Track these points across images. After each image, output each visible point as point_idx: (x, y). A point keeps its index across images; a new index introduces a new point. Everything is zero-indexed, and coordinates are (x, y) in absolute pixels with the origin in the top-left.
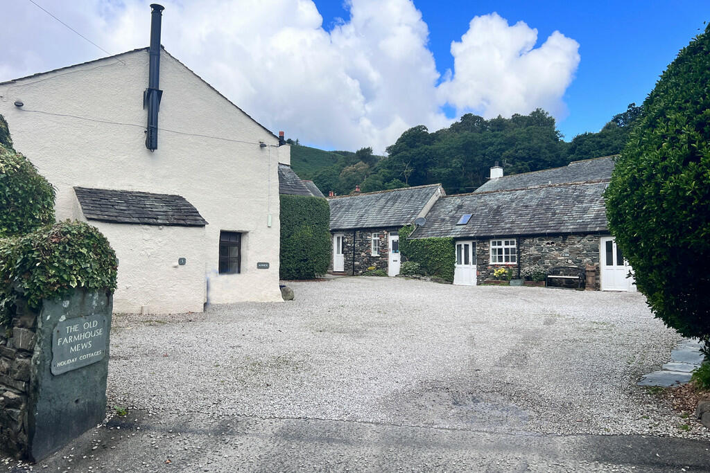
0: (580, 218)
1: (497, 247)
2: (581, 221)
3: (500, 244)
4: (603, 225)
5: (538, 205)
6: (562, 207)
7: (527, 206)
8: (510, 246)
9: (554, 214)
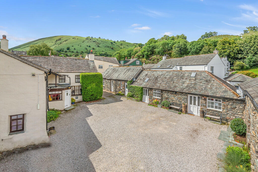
0: (182, 86)
1: (155, 92)
2: (182, 87)
3: (156, 91)
4: (189, 90)
5: (169, 78)
6: (176, 80)
7: (166, 78)
8: (159, 92)
9: (174, 82)
